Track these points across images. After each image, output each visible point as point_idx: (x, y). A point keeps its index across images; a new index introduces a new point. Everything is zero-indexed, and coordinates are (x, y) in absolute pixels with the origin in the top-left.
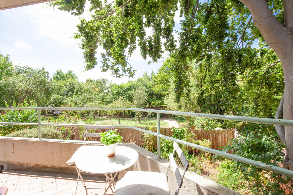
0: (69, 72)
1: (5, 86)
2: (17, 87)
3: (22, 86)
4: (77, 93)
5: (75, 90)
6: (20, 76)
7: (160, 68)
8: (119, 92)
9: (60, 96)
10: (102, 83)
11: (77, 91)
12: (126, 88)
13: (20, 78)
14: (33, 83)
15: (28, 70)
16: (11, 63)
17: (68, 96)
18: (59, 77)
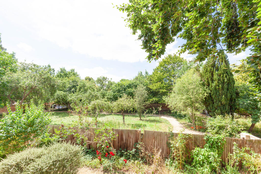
0: (71, 70)
1: (8, 82)
2: (21, 84)
3: (27, 83)
4: (80, 90)
5: (78, 87)
6: (24, 72)
7: (156, 68)
8: (119, 90)
9: (63, 93)
10: (102, 81)
11: (80, 88)
12: (126, 86)
13: (25, 75)
14: (38, 79)
15: (33, 67)
16: (17, 60)
17: (70, 92)
18: (62, 74)
